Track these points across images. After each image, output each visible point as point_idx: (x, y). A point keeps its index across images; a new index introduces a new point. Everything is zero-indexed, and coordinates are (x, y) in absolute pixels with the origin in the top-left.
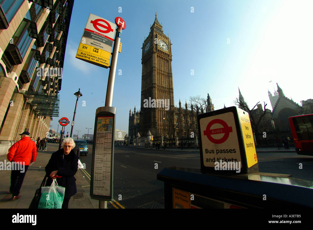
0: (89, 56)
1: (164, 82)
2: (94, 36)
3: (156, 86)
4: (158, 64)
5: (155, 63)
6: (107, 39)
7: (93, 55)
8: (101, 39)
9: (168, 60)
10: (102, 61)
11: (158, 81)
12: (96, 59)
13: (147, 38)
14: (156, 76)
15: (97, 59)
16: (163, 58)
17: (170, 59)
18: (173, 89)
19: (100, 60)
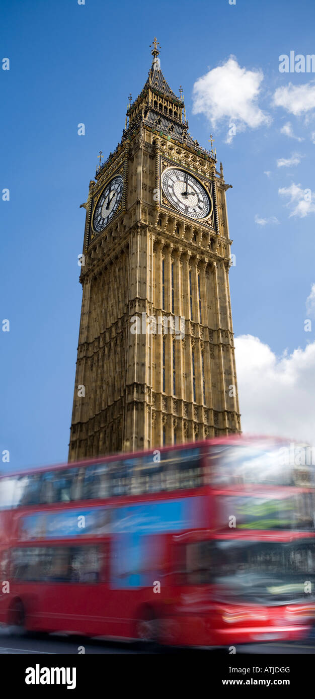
1: (187, 376)
3: (147, 399)
4: (157, 286)
5: (143, 282)
9: (210, 265)
11: (158, 374)
13: (111, 156)
14: (147, 346)
16: (185, 254)
17: (219, 260)
18: (239, 416)
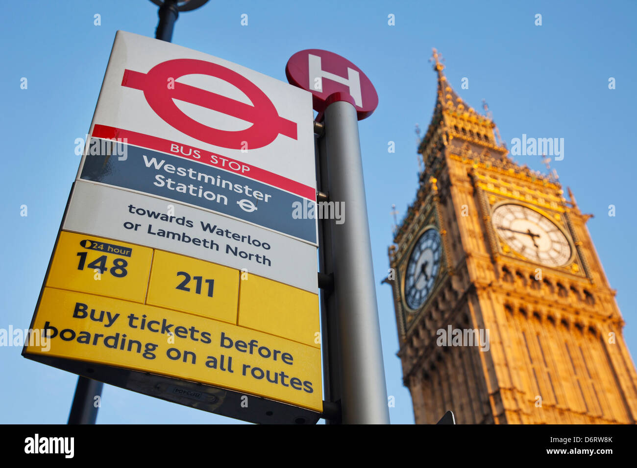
0: (147, 325)
2: (167, 176)
6: (265, 190)
7: (175, 320)
8: (225, 191)
10: (255, 360)
12: (203, 351)
15: (215, 349)
19: (240, 358)
